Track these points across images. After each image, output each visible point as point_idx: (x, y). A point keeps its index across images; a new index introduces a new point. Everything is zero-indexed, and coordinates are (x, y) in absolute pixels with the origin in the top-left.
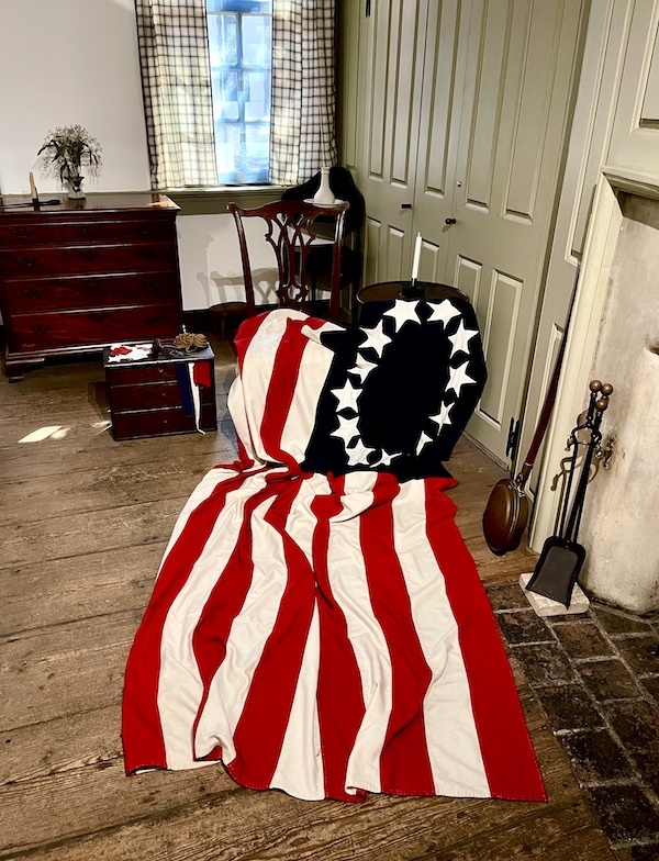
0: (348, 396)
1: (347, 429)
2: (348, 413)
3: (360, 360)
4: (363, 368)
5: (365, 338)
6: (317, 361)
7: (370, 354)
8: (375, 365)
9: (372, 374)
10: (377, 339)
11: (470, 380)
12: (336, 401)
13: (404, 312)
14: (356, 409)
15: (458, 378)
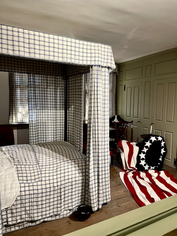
0: (142, 156)
1: (143, 163)
2: (143, 159)
3: (145, 148)
4: (145, 150)
5: (145, 144)
6: (136, 149)
7: (147, 147)
8: (148, 149)
9: (147, 151)
10: (148, 144)
11: (164, 152)
12: (140, 157)
13: (153, 139)
14: (145, 158)
15: (163, 151)
